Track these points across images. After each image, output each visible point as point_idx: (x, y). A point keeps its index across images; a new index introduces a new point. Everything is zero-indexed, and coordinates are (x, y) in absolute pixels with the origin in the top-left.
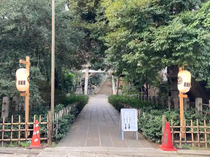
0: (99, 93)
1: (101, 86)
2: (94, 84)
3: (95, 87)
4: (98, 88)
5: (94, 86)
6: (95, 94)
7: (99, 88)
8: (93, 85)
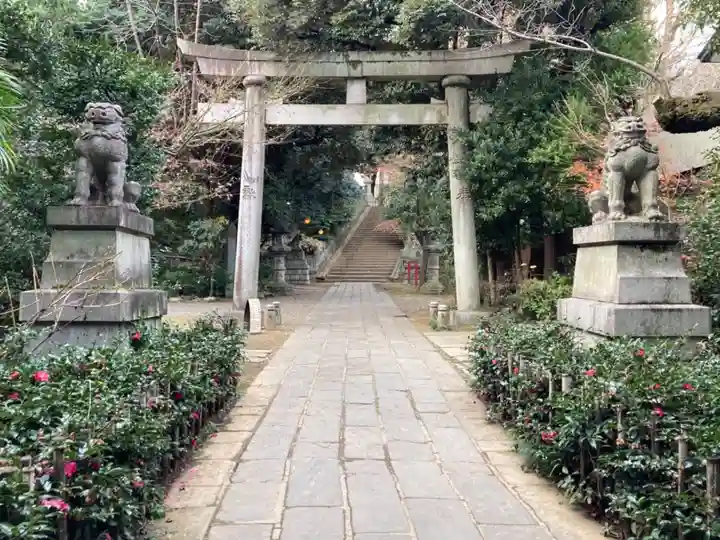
0: (339, 276)
1: (346, 241)
2: (312, 232)
3: (320, 245)
4: (333, 252)
5: (310, 240)
6: (321, 280)
7: (339, 252)
8: (309, 235)
